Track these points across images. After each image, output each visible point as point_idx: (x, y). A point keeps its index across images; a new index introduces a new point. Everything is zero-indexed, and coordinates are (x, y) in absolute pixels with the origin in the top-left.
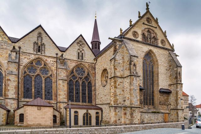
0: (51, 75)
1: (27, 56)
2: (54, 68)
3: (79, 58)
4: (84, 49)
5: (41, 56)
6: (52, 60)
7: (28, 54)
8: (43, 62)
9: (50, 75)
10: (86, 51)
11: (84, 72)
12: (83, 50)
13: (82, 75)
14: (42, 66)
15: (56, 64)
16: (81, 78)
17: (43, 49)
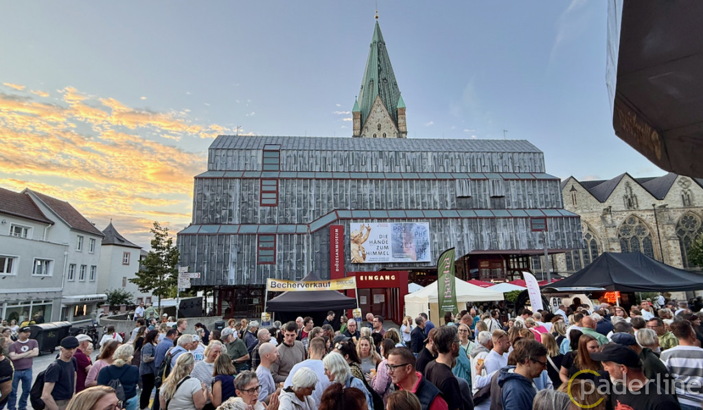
0: (650, 235)
1: (618, 216)
2: (653, 225)
3: (684, 204)
4: (690, 188)
5: (634, 212)
6: (649, 213)
7: (619, 213)
8: (637, 219)
9: (648, 234)
10: (694, 192)
11: (695, 222)
12: (689, 190)
13: (693, 226)
14: (637, 224)
15: (654, 219)
16: (692, 232)
17: (635, 202)
